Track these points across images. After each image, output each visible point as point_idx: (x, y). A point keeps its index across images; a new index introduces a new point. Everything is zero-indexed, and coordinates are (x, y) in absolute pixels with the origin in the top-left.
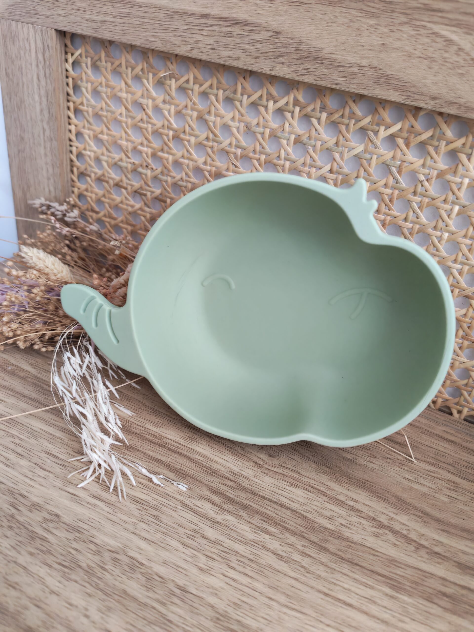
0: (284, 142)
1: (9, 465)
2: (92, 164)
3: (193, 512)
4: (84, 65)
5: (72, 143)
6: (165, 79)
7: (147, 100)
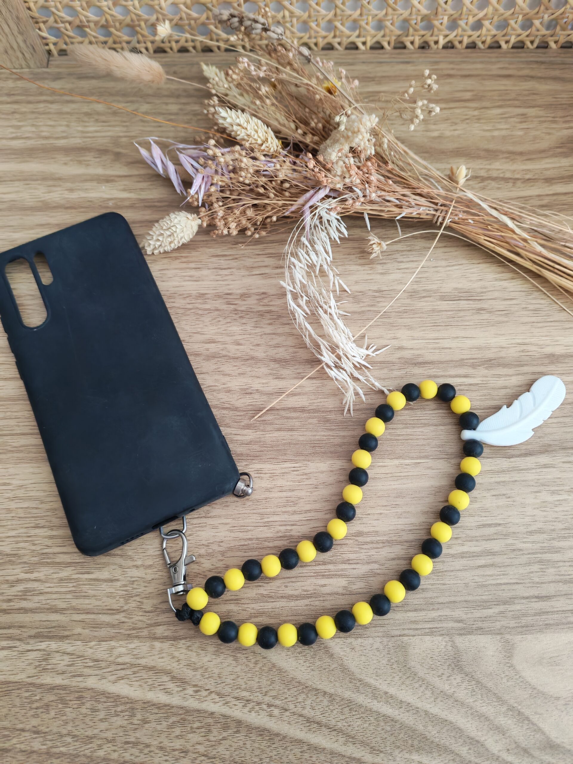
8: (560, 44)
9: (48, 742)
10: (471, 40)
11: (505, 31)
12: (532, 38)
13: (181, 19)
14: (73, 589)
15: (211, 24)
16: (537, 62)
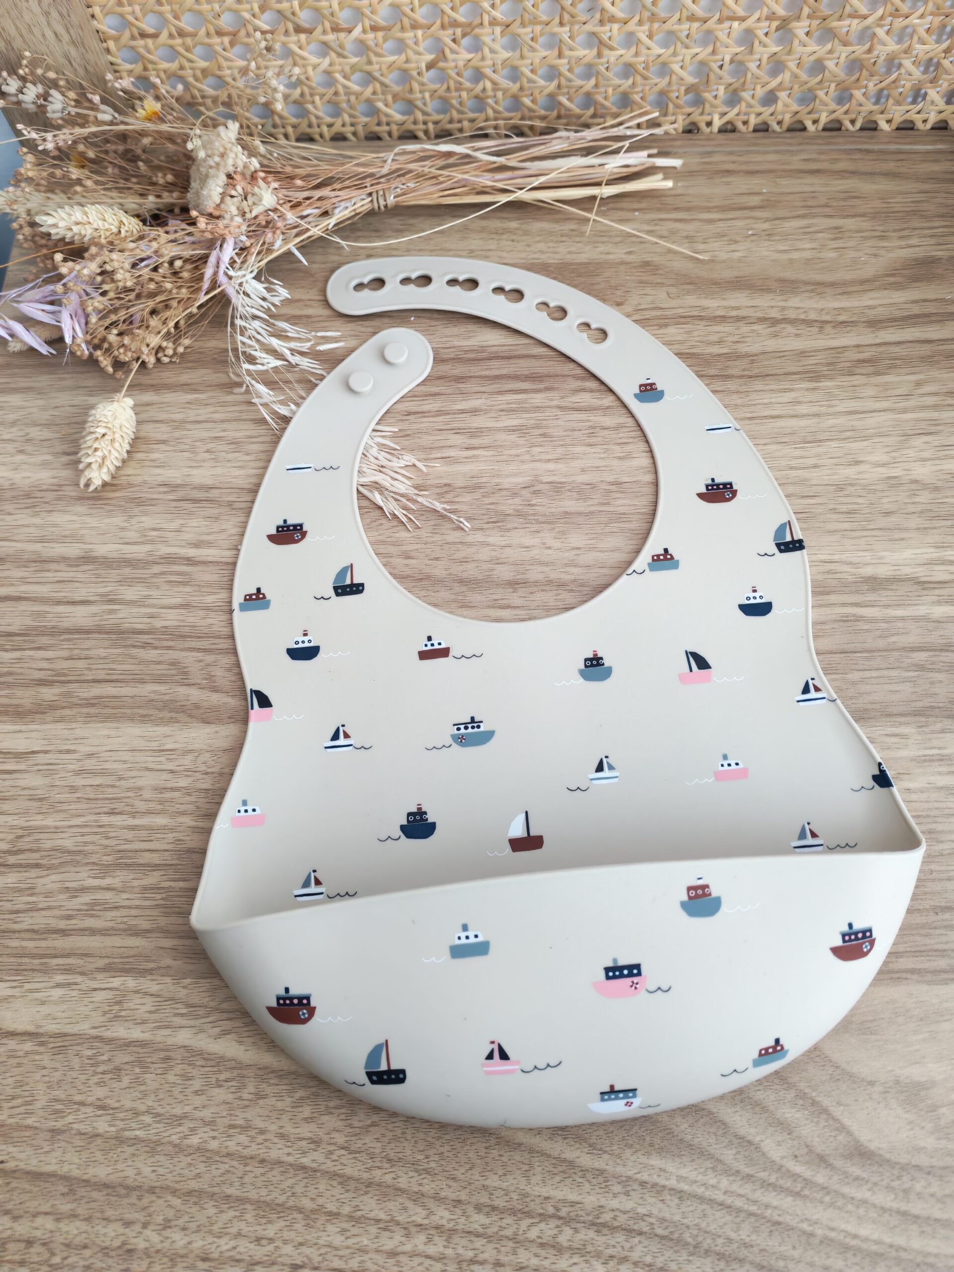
8: (894, 125)
9: (118, 1122)
10: (760, 119)
11: (811, 106)
12: (853, 116)
13: (336, 93)
14: (162, 902)
15: (379, 100)
16: (860, 150)
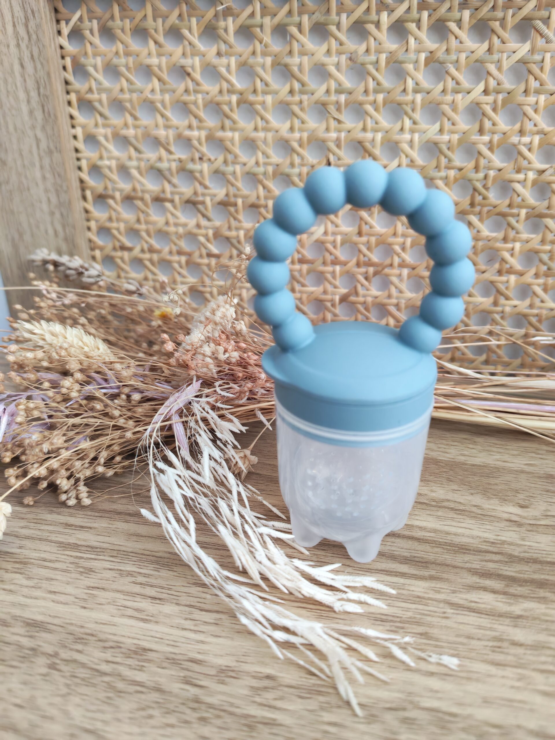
0: (410, 67)
1: (147, 620)
2: (115, 177)
3: (474, 612)
4: (87, 33)
5: (79, 155)
6: (217, 21)
7: (192, 58)
